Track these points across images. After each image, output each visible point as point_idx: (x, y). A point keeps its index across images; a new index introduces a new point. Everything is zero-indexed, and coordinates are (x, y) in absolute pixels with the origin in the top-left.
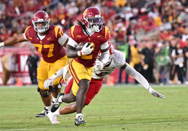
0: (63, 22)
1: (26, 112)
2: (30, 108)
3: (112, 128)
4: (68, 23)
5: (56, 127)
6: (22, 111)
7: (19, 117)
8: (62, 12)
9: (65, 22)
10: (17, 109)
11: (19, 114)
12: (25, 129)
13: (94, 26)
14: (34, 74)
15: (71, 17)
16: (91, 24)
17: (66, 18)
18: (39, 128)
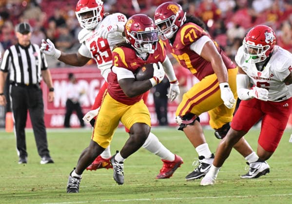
0: (210, 23)
1: (150, 172)
2: (155, 164)
3: (289, 198)
4: (218, 25)
5: (198, 197)
6: (143, 169)
7: (138, 180)
8: (208, 7)
9: (213, 24)
10: (134, 166)
11: (138, 173)
12: (147, 199)
13: (145, 46)
14: (162, 109)
15: (223, 16)
16: (140, 42)
17: (216, 18)
18: (171, 197)
